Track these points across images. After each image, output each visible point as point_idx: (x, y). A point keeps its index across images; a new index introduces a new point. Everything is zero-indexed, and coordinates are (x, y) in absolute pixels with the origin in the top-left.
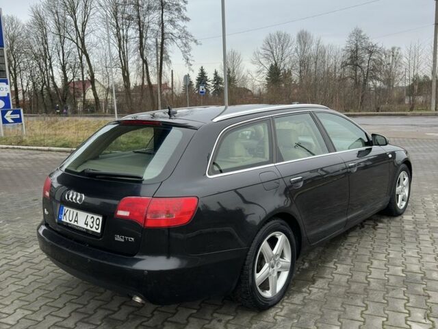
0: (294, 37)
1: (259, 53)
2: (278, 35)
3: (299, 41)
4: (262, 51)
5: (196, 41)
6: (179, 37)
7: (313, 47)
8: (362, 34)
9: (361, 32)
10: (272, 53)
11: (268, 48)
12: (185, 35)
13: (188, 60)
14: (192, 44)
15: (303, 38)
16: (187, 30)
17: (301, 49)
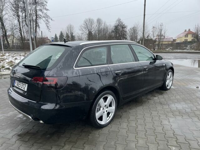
0: (95, 20)
1: (82, 26)
2: (89, 20)
3: (97, 22)
4: (83, 25)
5: (51, 19)
6: (44, 17)
7: (103, 25)
8: (121, 21)
9: (120, 20)
10: (87, 26)
11: (86, 24)
12: (47, 16)
13: (48, 27)
14: (50, 20)
15: (99, 21)
16: (48, 14)
17: (98, 26)
